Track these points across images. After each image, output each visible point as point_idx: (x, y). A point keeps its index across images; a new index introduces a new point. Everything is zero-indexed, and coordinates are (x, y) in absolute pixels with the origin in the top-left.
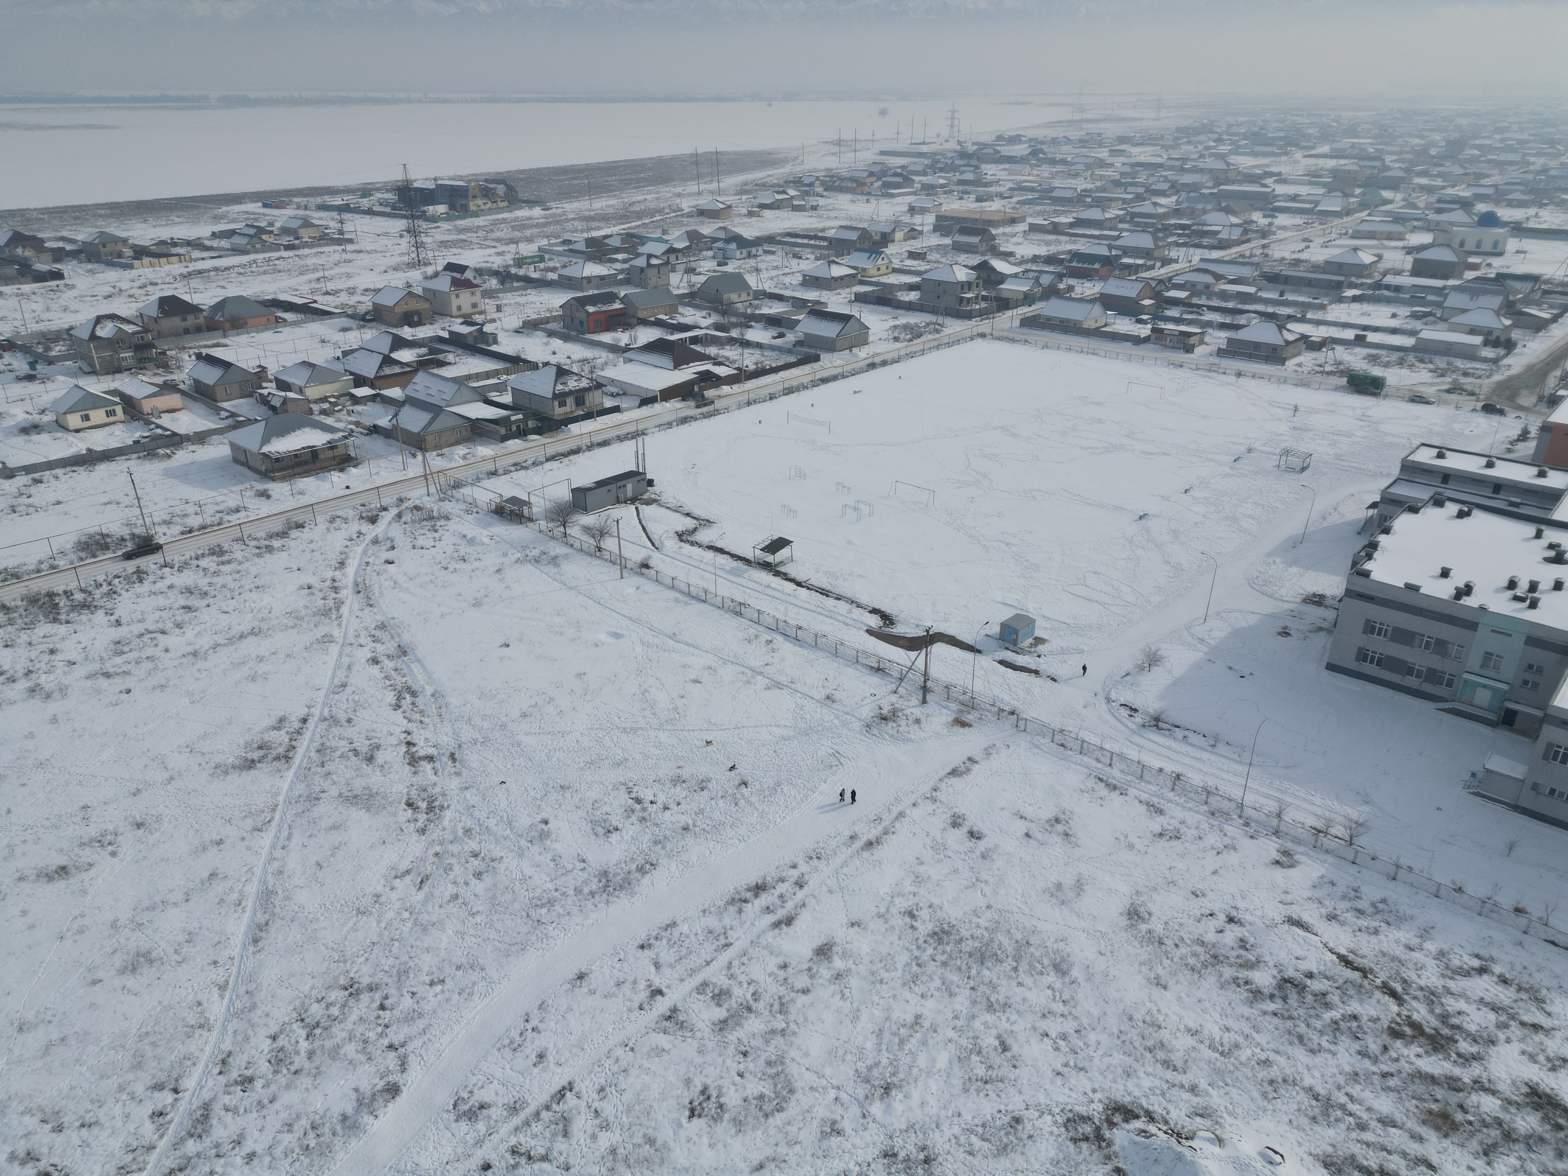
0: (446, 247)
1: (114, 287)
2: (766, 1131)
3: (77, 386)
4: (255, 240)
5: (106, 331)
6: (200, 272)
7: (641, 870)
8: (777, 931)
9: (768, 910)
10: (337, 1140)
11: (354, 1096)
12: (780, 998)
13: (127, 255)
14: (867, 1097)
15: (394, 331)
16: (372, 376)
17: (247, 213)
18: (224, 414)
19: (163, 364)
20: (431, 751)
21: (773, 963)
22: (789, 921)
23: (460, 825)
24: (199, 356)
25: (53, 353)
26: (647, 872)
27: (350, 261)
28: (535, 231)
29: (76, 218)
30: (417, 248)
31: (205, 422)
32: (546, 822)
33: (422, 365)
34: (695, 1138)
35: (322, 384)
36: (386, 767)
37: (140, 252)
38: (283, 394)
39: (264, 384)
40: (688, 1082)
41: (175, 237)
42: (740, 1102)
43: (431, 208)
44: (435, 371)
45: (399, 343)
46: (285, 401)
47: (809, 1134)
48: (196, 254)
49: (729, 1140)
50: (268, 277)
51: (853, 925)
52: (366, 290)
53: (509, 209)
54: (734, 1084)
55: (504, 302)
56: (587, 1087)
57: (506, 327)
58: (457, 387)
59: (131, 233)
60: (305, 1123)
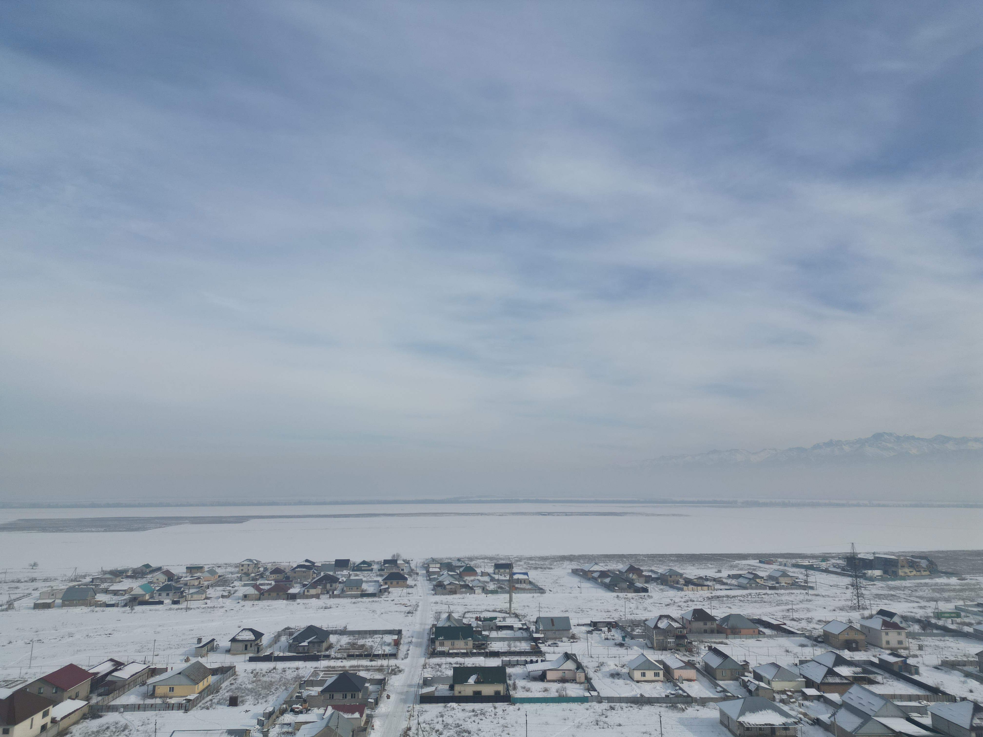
0: (880, 599)
1: (671, 600)
3: (643, 654)
4: (752, 581)
5: (663, 624)
6: (718, 597)
13: (681, 583)
15: (837, 652)
16: (819, 682)
17: (750, 565)
18: (719, 689)
19: (690, 650)
24: (710, 648)
25: (635, 633)
27: (810, 601)
28: (952, 594)
29: (660, 561)
30: (858, 597)
31: (707, 692)
33: (856, 680)
35: (783, 680)
37: (688, 582)
38: (757, 682)
39: (746, 674)
41: (708, 575)
43: (870, 572)
44: (867, 687)
45: (840, 661)
46: (758, 688)
48: (718, 586)
50: (757, 605)
52: (820, 621)
53: (930, 577)
55: (925, 643)
57: (927, 663)
58: (884, 702)
59: (685, 571)
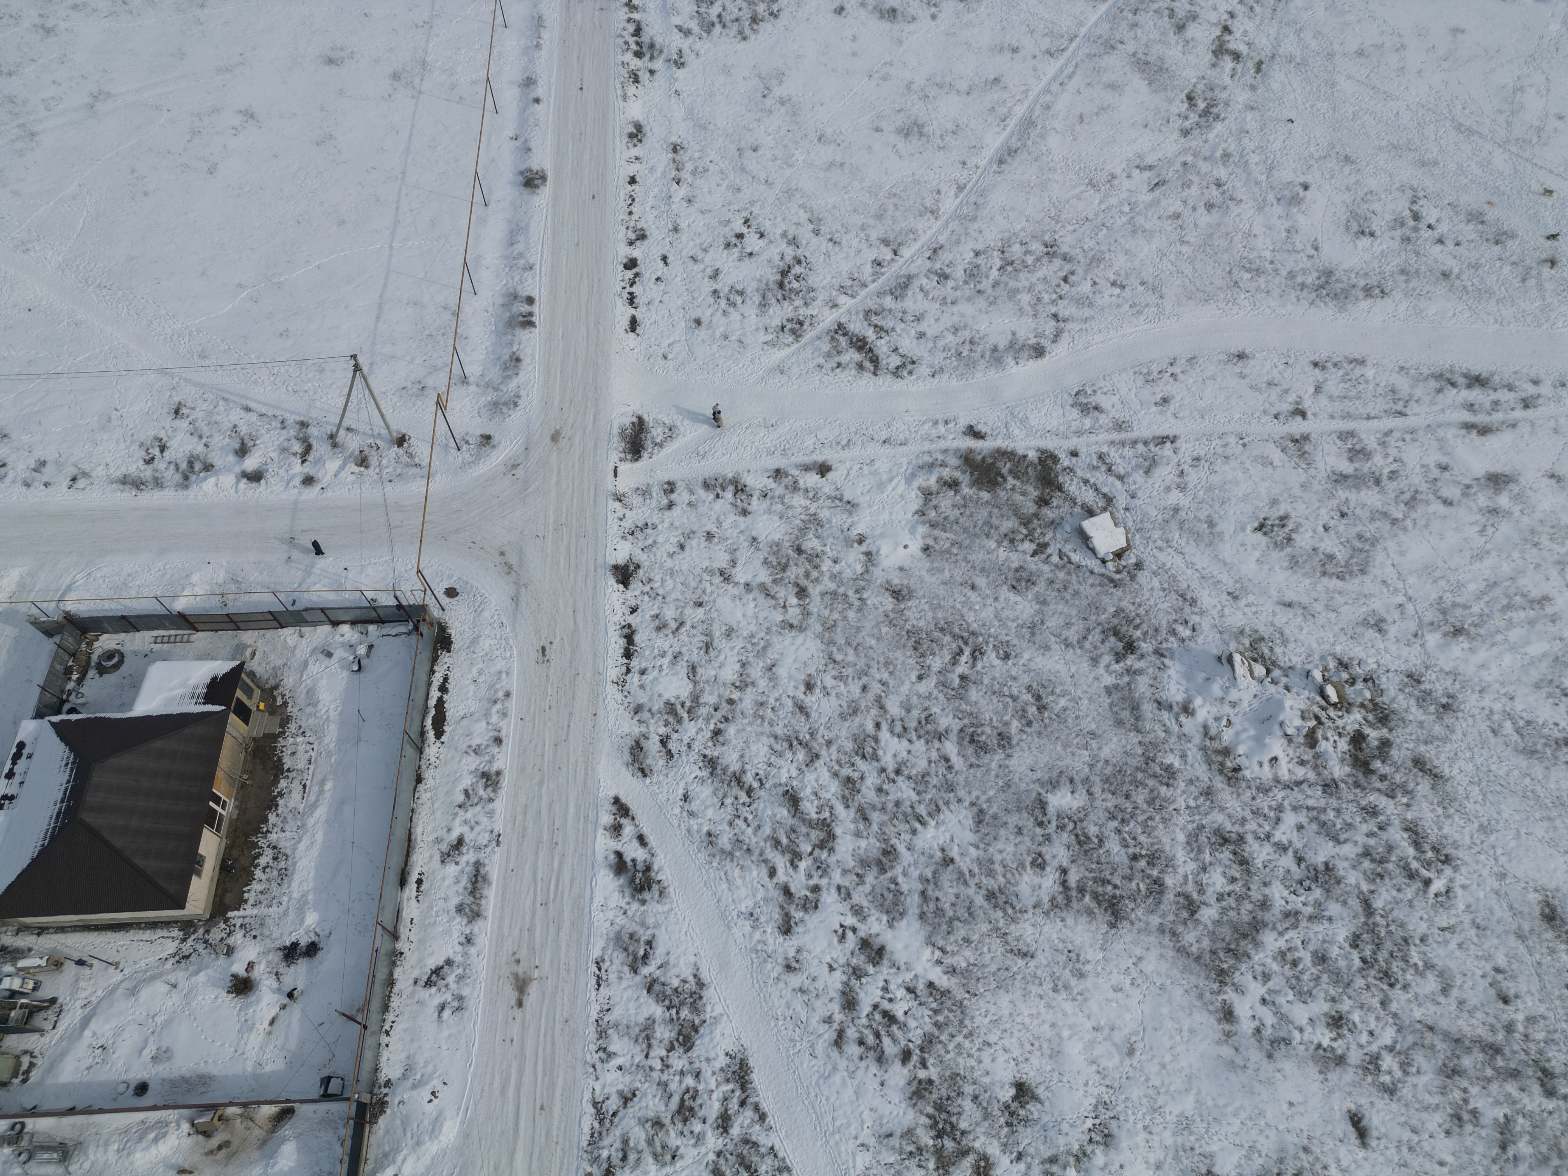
2: (1315, 584)
7: (1368, 291)
8: (1463, 432)
9: (1471, 407)
10: (982, 361)
11: (1010, 337)
12: (1416, 492)
14: (1432, 624)
20: (1242, 48)
21: (1434, 458)
22: (1484, 431)
23: (1225, 145)
26: (1371, 296)
32: (1306, 187)
34: (1249, 547)
36: (1191, 44)
40: (1274, 502)
42: (1308, 547)
47: (1351, 613)
49: (1277, 568)
51: (1552, 476)
54: (1314, 531)
56: (1187, 450)
60: (966, 334)
